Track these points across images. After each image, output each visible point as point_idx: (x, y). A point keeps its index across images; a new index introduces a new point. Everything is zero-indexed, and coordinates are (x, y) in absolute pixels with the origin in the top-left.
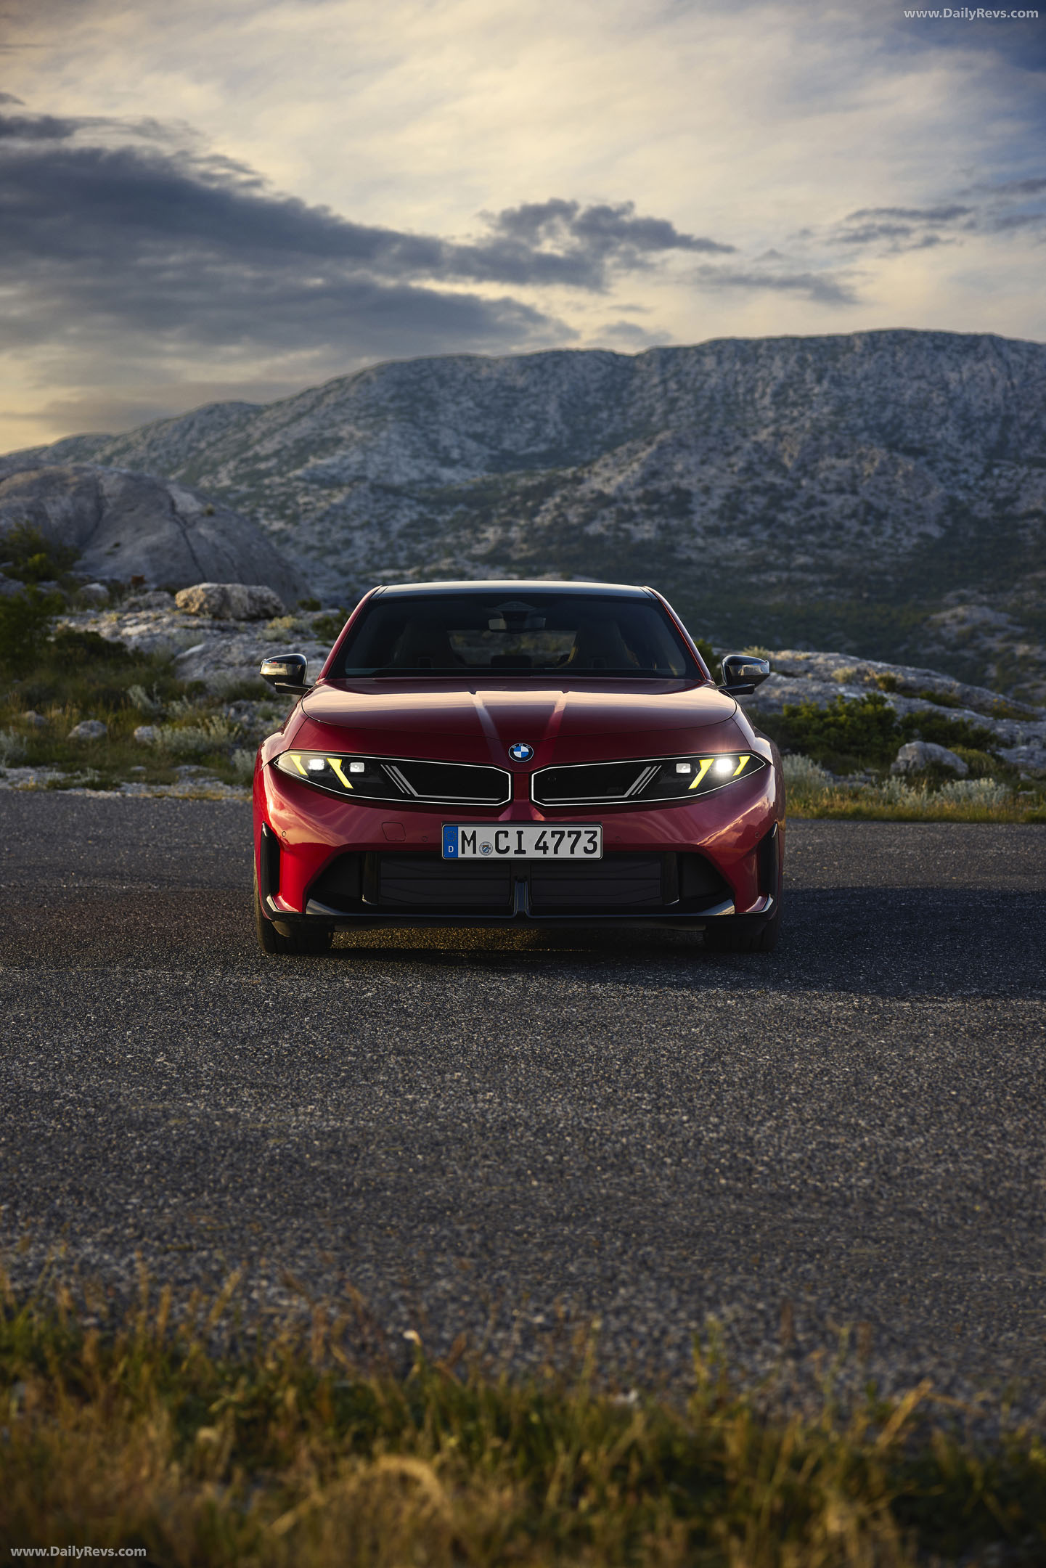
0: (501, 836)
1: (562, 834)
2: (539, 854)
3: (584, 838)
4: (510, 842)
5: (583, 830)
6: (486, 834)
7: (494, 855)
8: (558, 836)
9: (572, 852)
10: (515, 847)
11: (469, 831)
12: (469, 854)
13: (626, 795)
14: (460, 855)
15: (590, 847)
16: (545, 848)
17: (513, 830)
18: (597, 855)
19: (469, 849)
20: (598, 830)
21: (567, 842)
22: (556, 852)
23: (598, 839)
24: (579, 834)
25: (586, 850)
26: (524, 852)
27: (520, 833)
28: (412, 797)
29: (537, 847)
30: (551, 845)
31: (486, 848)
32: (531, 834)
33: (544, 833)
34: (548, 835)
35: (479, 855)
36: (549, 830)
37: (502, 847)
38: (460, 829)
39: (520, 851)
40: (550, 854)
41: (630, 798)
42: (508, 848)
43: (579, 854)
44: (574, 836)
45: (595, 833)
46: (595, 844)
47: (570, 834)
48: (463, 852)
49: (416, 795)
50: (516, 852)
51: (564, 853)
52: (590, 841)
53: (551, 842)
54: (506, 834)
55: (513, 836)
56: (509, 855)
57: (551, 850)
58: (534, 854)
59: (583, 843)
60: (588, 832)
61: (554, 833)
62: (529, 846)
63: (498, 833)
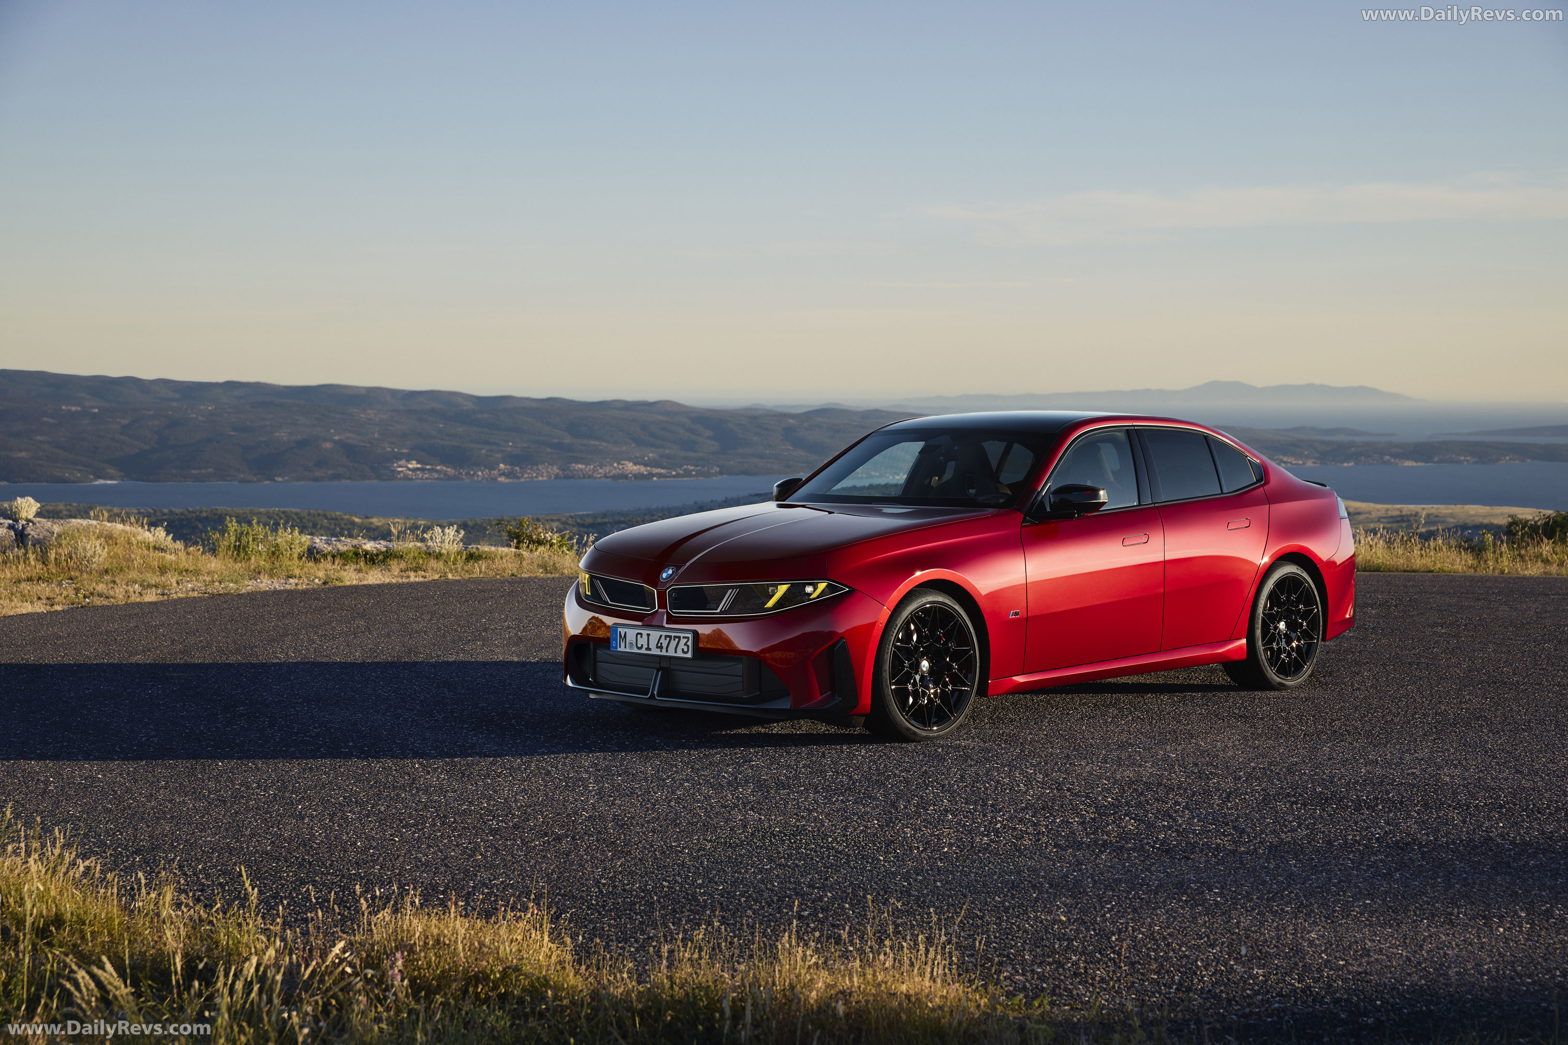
0: (639, 637)
1: (670, 637)
2: (658, 652)
3: (683, 641)
4: (643, 641)
5: (682, 635)
6: (630, 634)
7: (635, 650)
8: (668, 639)
9: (676, 652)
10: (645, 646)
11: (623, 632)
12: (622, 649)
13: (718, 611)
14: (619, 649)
15: (686, 649)
16: (661, 648)
17: (645, 632)
18: (689, 655)
19: (623, 644)
20: (691, 636)
21: (673, 643)
22: (667, 651)
23: (690, 643)
24: (679, 638)
25: (683, 651)
26: (650, 649)
27: (648, 635)
28: (608, 603)
29: (657, 647)
30: (664, 646)
31: (631, 645)
32: (655, 635)
33: (661, 636)
34: (663, 638)
35: (628, 650)
36: (664, 634)
37: (639, 646)
38: (619, 630)
39: (648, 649)
40: (664, 653)
41: (721, 612)
42: (642, 646)
43: (680, 654)
44: (677, 640)
45: (688, 638)
46: (688, 646)
47: (675, 637)
48: (620, 647)
50: (646, 649)
51: (671, 653)
52: (686, 644)
53: (665, 643)
54: (641, 635)
55: (645, 637)
56: (643, 651)
57: (664, 650)
58: (655, 651)
59: (682, 645)
60: (684, 637)
61: (666, 637)
62: (653, 645)
63: (638, 634)
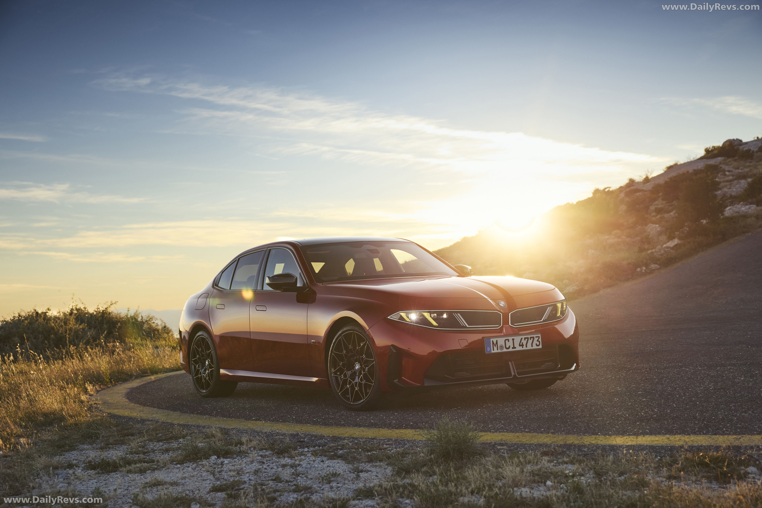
0: (507, 341)
1: (528, 338)
2: (520, 348)
3: (536, 339)
4: (510, 344)
5: (535, 336)
6: (501, 341)
7: (505, 350)
8: (526, 340)
9: (532, 346)
10: (512, 346)
11: (495, 340)
12: (496, 351)
14: (493, 352)
15: (538, 344)
16: (522, 345)
17: (510, 338)
18: (540, 347)
19: (495, 348)
20: (540, 335)
21: (530, 341)
22: (526, 347)
23: (540, 340)
24: (533, 338)
25: (537, 345)
26: (515, 348)
27: (513, 339)
28: (466, 327)
29: (520, 345)
30: (525, 344)
31: (501, 347)
32: (517, 339)
33: (522, 339)
34: (523, 339)
35: (499, 351)
36: (523, 337)
37: (507, 347)
38: (491, 340)
39: (514, 348)
40: (525, 348)
41: (543, 321)
42: (509, 346)
43: (535, 347)
44: (532, 339)
45: (539, 337)
46: (539, 342)
47: (531, 338)
48: (493, 350)
49: (468, 326)
50: (513, 348)
51: (529, 347)
52: (538, 341)
53: (524, 342)
54: (508, 340)
55: (511, 341)
56: (511, 350)
57: (525, 346)
58: (519, 348)
59: (535, 342)
60: (536, 337)
61: (525, 338)
62: (517, 345)
63: (505, 340)
